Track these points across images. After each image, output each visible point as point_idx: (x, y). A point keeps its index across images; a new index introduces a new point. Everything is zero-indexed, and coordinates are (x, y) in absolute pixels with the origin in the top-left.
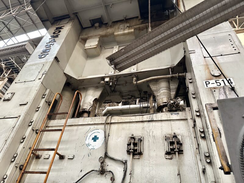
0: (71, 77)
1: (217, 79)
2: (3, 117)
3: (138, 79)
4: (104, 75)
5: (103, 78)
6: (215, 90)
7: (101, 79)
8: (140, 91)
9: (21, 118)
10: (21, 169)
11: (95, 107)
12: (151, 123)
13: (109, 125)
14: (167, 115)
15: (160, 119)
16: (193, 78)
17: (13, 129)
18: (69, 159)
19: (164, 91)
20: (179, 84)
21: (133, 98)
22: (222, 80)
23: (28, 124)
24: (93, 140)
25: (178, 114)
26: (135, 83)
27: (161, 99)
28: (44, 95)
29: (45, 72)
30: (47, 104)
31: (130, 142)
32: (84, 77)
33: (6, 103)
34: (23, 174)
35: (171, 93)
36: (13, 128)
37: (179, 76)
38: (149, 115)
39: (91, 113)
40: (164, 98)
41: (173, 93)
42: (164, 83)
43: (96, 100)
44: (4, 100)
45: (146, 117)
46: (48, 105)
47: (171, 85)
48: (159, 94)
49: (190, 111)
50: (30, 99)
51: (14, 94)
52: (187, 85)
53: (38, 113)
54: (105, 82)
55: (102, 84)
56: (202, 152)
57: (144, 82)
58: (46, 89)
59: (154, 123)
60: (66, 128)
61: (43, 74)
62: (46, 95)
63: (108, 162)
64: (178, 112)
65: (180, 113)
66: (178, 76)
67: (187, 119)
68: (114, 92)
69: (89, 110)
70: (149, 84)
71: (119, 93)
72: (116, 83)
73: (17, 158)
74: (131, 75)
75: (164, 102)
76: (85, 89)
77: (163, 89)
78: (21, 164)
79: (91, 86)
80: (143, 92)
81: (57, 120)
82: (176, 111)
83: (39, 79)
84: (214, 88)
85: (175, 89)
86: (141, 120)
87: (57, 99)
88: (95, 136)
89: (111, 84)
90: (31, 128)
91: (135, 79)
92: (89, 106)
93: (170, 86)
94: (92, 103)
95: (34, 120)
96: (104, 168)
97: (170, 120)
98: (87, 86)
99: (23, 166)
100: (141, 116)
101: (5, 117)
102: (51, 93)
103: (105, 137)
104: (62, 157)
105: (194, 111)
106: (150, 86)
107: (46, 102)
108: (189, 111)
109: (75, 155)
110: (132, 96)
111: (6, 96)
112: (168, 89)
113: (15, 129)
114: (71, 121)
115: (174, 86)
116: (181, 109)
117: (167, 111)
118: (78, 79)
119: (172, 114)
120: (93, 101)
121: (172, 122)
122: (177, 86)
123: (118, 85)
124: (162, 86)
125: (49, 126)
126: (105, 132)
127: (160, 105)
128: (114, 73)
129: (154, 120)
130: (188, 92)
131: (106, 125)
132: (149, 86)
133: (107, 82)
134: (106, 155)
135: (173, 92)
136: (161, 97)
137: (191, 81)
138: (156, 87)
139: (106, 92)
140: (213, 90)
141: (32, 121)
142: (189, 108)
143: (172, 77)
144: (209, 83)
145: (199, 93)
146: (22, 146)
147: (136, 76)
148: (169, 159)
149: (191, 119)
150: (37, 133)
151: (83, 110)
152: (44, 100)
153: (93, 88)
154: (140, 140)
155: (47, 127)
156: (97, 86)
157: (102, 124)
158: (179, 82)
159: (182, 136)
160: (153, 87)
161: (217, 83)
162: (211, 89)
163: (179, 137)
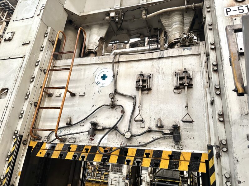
0: (72, 14)
1: (241, 4)
2: (8, 58)
3: (148, 13)
4: (109, 10)
5: (108, 13)
6: (236, 18)
7: (106, 14)
8: (150, 27)
9: (26, 58)
10: (36, 106)
11: (101, 47)
12: (161, 60)
13: (117, 64)
14: (178, 50)
15: (170, 56)
16: (212, 6)
17: (20, 69)
18: (80, 96)
19: (177, 26)
20: (194, 17)
21: (141, 36)
22: (246, 5)
23: (34, 64)
24: (102, 79)
25: (191, 49)
26: (145, 17)
27: (173, 36)
28: (45, 33)
29: (43, 7)
30: (51, 43)
31: (139, 79)
32: (86, 12)
33: (8, 43)
34: (38, 109)
35: (185, 28)
36: (21, 67)
37: (195, 7)
38: (159, 52)
39: (98, 54)
40: (176, 34)
41: (187, 28)
42: (177, 17)
43: (101, 39)
44: (6, 40)
45: (156, 54)
46: (52, 45)
47: (185, 18)
48: (170, 30)
49: (205, 45)
50: (32, 37)
51: (14, 33)
52: (203, 15)
53: (42, 53)
54: (110, 17)
55: (107, 20)
56: (212, 85)
57: (154, 16)
58: (47, 27)
59: (164, 60)
60: (74, 68)
61: (41, 9)
62: (48, 33)
63: (117, 97)
64: (190, 47)
65: (193, 48)
66: (193, 7)
67: (200, 54)
68: (121, 30)
69: (96, 51)
70: (161, 18)
71: (126, 31)
72: (123, 18)
73: (30, 96)
74: (139, 8)
75: (176, 38)
76: (89, 27)
77: (177, 23)
78: (35, 101)
79: (95, 23)
80: (153, 29)
81: (63, 60)
82: (189, 46)
83: (38, 15)
84: (236, 16)
85: (189, 23)
86: (150, 58)
87: (60, 39)
88: (104, 75)
89: (117, 20)
90: (38, 68)
91: (144, 12)
92: (95, 46)
93: (183, 20)
94: (98, 43)
95: (40, 60)
96: (114, 103)
97: (182, 56)
98: (90, 24)
99: (37, 103)
100: (151, 54)
101: (10, 58)
102: (53, 31)
103: (114, 76)
104: (73, 95)
105: (209, 44)
106: (162, 20)
107: (49, 41)
108: (202, 45)
109: (86, 93)
110: (141, 34)
111: (7, 36)
112: (181, 23)
113: (22, 69)
114: (78, 61)
115: (188, 20)
116: (194, 44)
117: (179, 46)
118: (81, 15)
119: (184, 50)
120: (99, 40)
121: (184, 58)
122: (192, 19)
123: (126, 21)
124: (174, 20)
125: (56, 67)
126: (113, 71)
127: (172, 42)
128: (120, 7)
129: (165, 56)
130: (204, 23)
131: (114, 64)
132: (160, 21)
133: (113, 17)
134: (116, 92)
135: (187, 26)
136: (174, 33)
137: (209, 10)
138: (168, 21)
139: (112, 30)
140: (234, 18)
141: (38, 61)
142: (203, 42)
143: (187, 8)
144: (231, 10)
145: (217, 23)
146: (32, 85)
147: (146, 8)
148: (177, 93)
149: (204, 53)
150: (45, 73)
151: (89, 50)
152: (46, 39)
153: (97, 26)
154: (150, 77)
155: (54, 67)
156: (102, 24)
157: (110, 63)
158: (195, 15)
159: (193, 71)
160: (165, 22)
161: (239, 10)
162: (232, 17)
163: (190, 72)
